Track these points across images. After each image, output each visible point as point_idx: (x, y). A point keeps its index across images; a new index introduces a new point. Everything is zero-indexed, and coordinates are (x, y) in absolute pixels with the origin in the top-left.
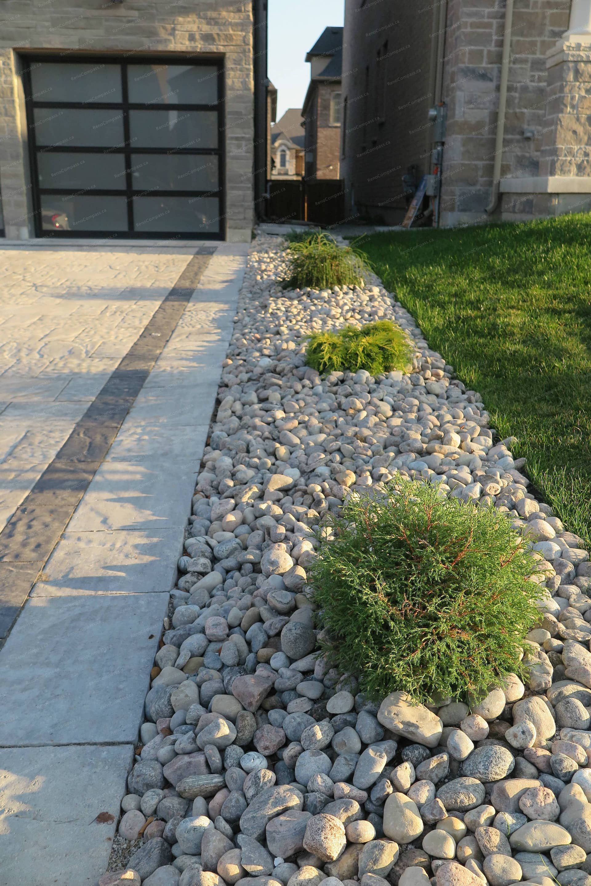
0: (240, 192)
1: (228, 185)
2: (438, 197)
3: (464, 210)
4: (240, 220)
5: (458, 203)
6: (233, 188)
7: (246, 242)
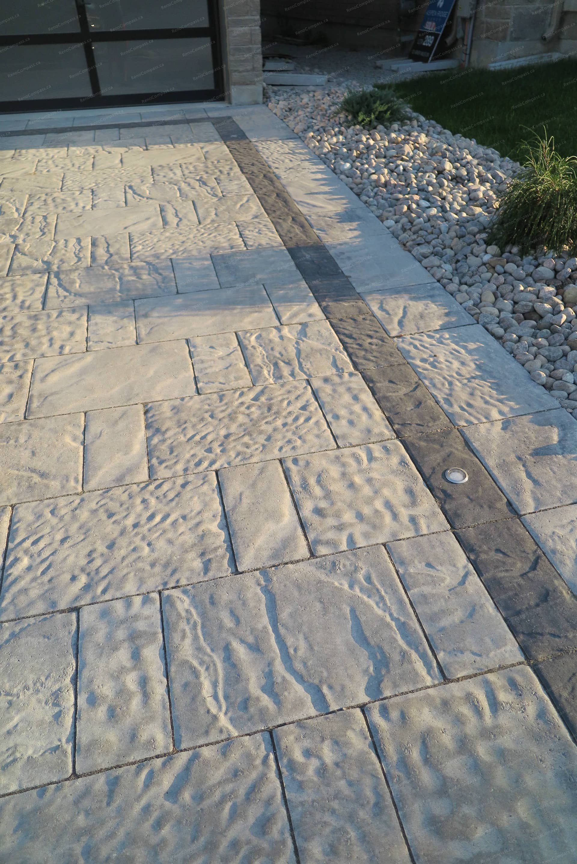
0: (246, 29)
1: (228, 19)
2: (472, 21)
3: (517, 39)
4: (248, 71)
5: (512, 29)
6: (237, 23)
7: (256, 103)
